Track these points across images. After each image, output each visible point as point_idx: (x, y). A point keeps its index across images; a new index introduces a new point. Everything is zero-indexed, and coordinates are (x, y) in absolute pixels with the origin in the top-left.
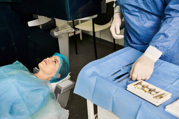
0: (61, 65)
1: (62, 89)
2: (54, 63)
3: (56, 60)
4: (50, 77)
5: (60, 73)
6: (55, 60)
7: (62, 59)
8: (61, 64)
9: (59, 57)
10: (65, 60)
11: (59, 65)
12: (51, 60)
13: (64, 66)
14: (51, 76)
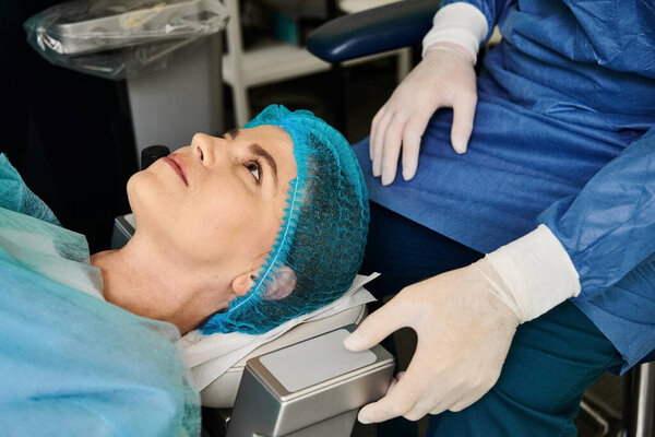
0: (302, 196)
1: (285, 402)
2: (247, 177)
3: (261, 152)
4: (208, 288)
5: (290, 260)
6: (255, 157)
7: (307, 150)
8: (303, 192)
9: (284, 135)
10: (332, 159)
11: (283, 197)
12: (220, 157)
13: (325, 207)
14: (218, 277)
